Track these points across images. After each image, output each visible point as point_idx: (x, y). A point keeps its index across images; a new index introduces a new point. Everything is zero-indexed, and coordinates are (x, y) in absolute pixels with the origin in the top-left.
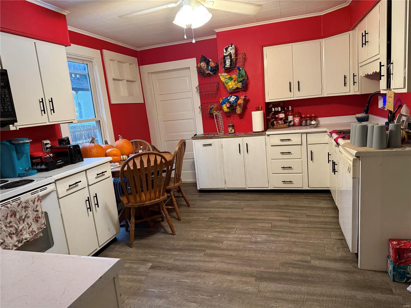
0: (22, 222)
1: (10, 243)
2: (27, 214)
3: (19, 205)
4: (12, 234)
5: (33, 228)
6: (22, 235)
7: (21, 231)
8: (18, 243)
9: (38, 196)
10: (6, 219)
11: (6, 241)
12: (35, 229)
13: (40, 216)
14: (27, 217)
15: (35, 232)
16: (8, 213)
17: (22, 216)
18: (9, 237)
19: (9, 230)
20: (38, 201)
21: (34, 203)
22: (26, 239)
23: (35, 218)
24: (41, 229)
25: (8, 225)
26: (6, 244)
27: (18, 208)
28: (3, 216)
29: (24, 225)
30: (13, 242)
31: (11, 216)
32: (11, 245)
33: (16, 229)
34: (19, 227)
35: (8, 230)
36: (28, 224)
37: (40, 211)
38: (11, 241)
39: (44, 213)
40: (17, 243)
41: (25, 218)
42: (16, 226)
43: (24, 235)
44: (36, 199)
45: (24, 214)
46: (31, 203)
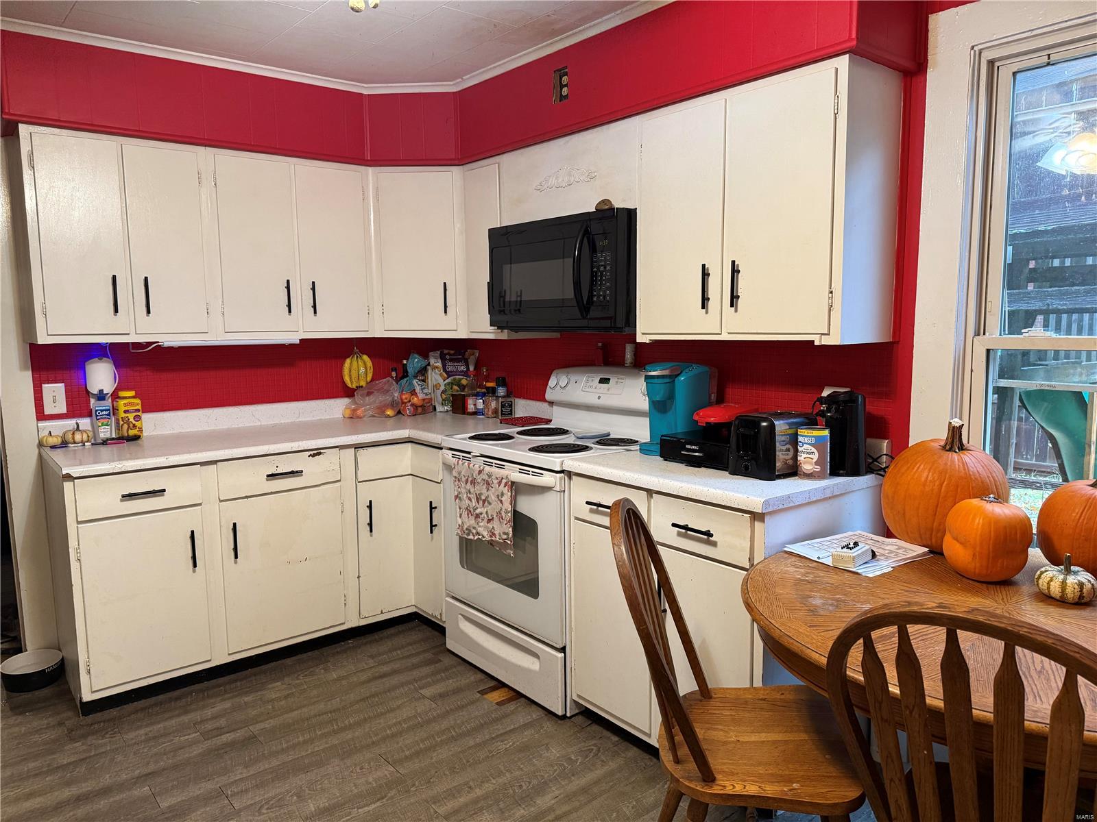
0: (481, 503)
2: (489, 496)
3: (480, 472)
4: (469, 511)
5: (493, 528)
6: (479, 523)
7: (478, 516)
8: (476, 534)
9: (507, 477)
10: (466, 483)
12: (497, 532)
13: (503, 515)
14: (488, 500)
15: (495, 536)
17: (482, 494)
18: (466, 512)
20: (505, 486)
21: (499, 485)
22: (482, 536)
23: (499, 512)
24: (504, 540)
26: (463, 521)
27: (478, 477)
29: (482, 510)
30: (468, 525)
33: (474, 509)
34: (477, 508)
35: (467, 501)
36: (487, 513)
37: (505, 506)
38: (467, 519)
39: (509, 515)
40: (474, 531)
41: (485, 500)
42: (474, 505)
43: (481, 526)
44: (504, 482)
46: (495, 482)
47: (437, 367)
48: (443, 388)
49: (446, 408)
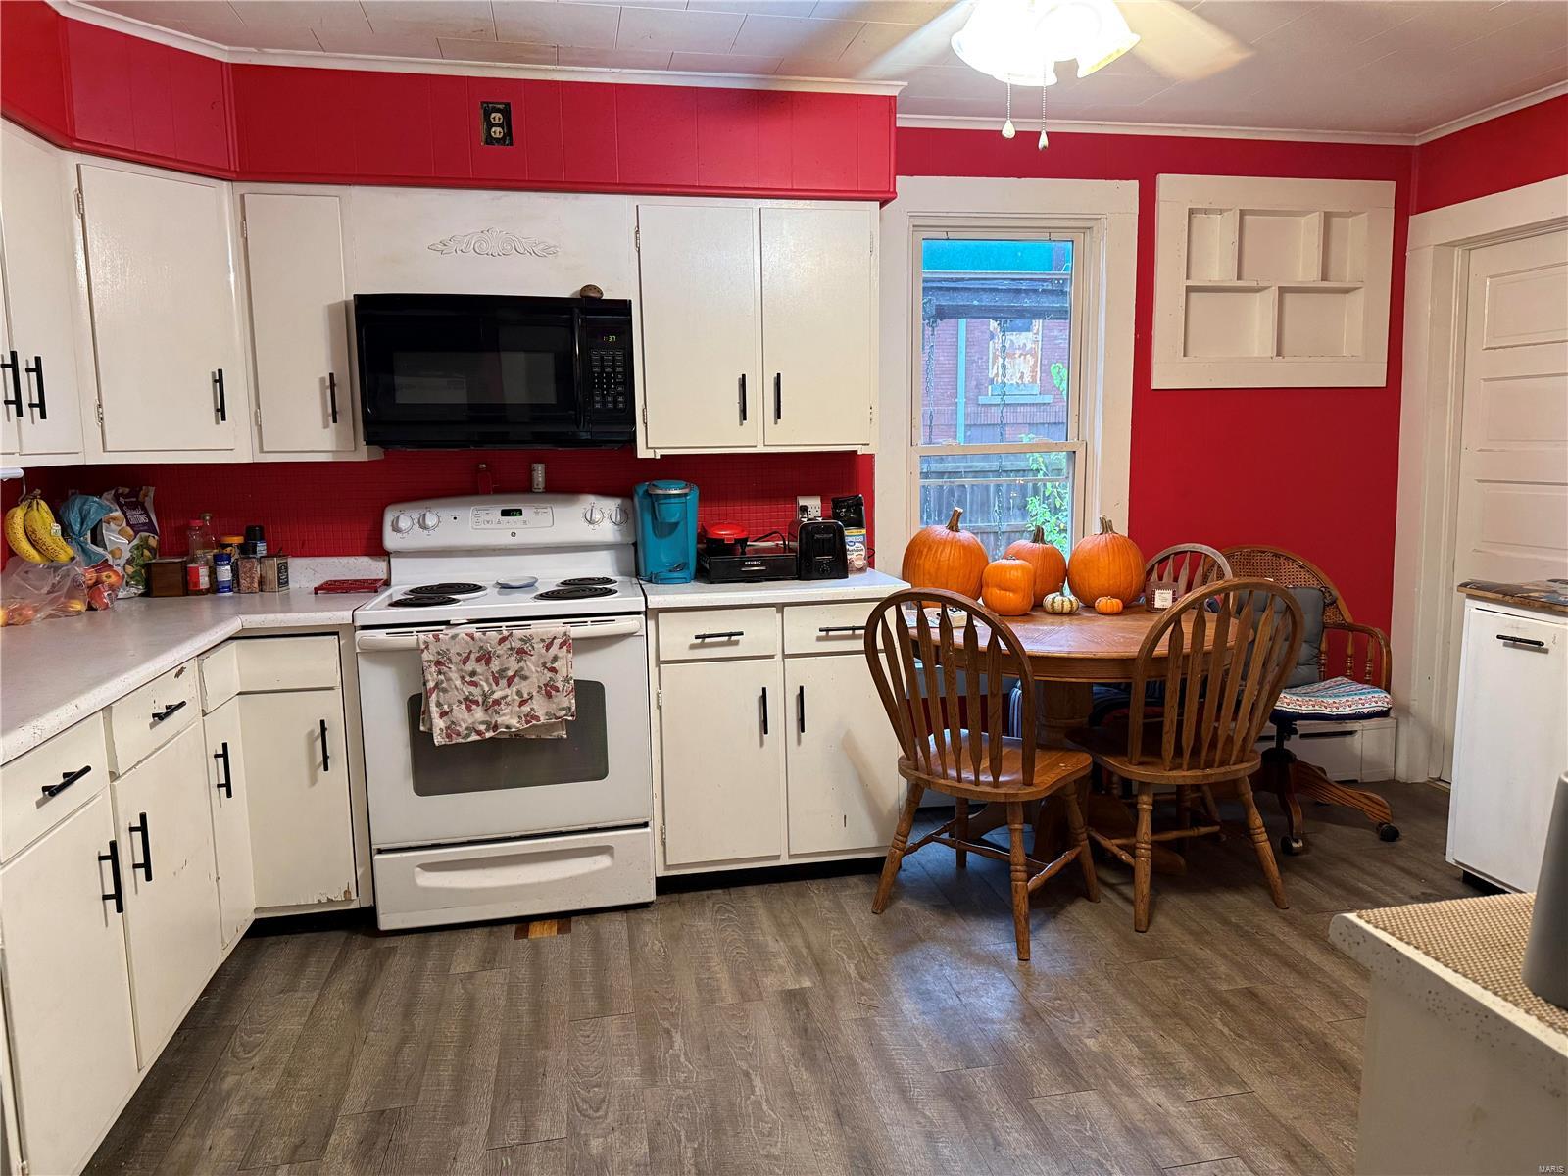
0: (503, 682)
1: (462, 720)
2: (522, 669)
3: (502, 640)
4: (472, 701)
5: (532, 709)
6: (497, 713)
7: (497, 702)
8: (487, 730)
9: (565, 634)
10: (464, 664)
11: (454, 712)
12: (541, 713)
13: (560, 685)
14: (521, 675)
15: (537, 719)
16: (471, 651)
17: (507, 669)
18: (463, 706)
19: (467, 690)
20: (561, 647)
21: (548, 647)
22: (507, 727)
23: (546, 685)
24: (557, 718)
25: (468, 679)
26: (454, 720)
27: (499, 647)
28: (457, 653)
29: (507, 691)
30: (470, 721)
31: (478, 660)
32: (464, 726)
33: (485, 695)
34: (493, 692)
35: (464, 689)
36: (519, 693)
37: (563, 672)
38: (466, 715)
39: (572, 682)
40: (482, 728)
41: (514, 676)
42: (486, 689)
43: (504, 715)
44: (557, 642)
45: (513, 666)
46: (539, 647)
47: (114, 519)
48: (127, 555)
49: (134, 590)
